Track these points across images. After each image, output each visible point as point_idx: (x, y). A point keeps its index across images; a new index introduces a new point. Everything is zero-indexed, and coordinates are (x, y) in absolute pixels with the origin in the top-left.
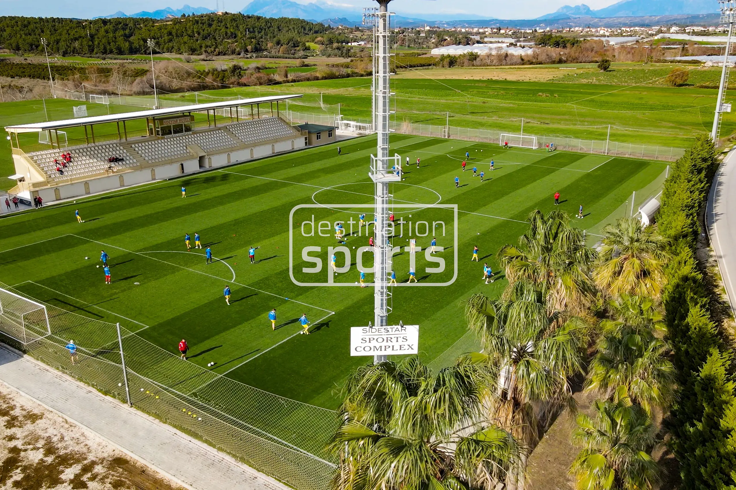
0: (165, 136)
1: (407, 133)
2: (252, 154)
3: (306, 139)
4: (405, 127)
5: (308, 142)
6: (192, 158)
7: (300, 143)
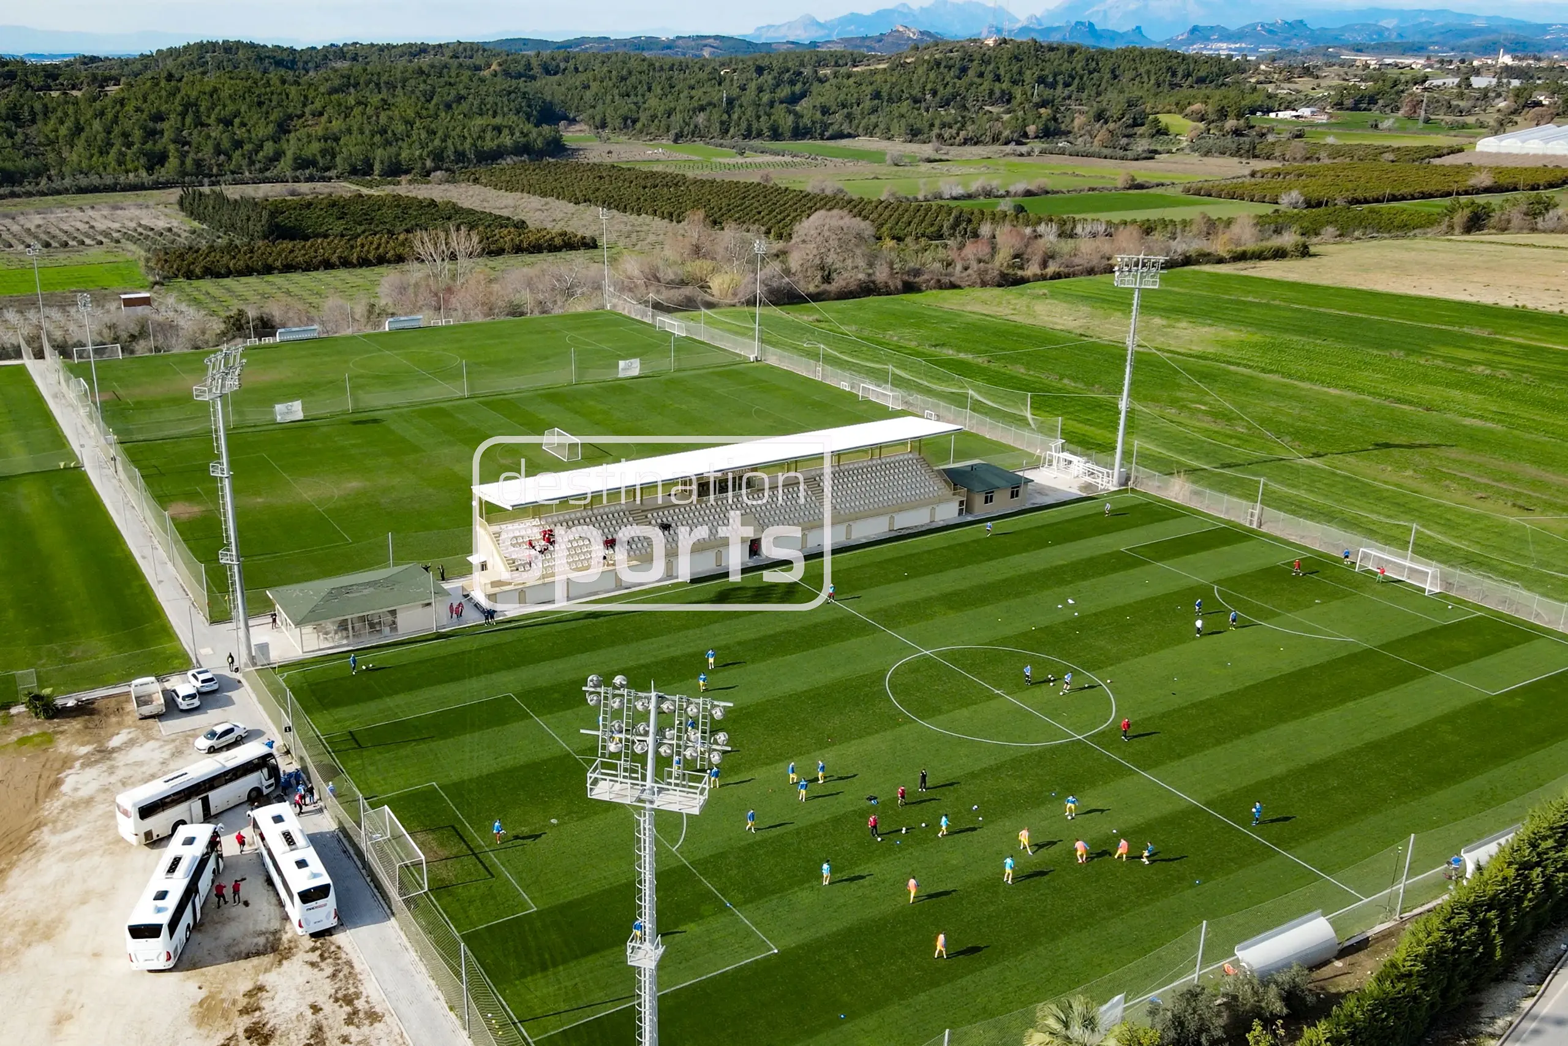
1: (1180, 500)
2: (848, 532)
3: (961, 503)
4: (1177, 488)
5: (966, 507)
7: (948, 511)
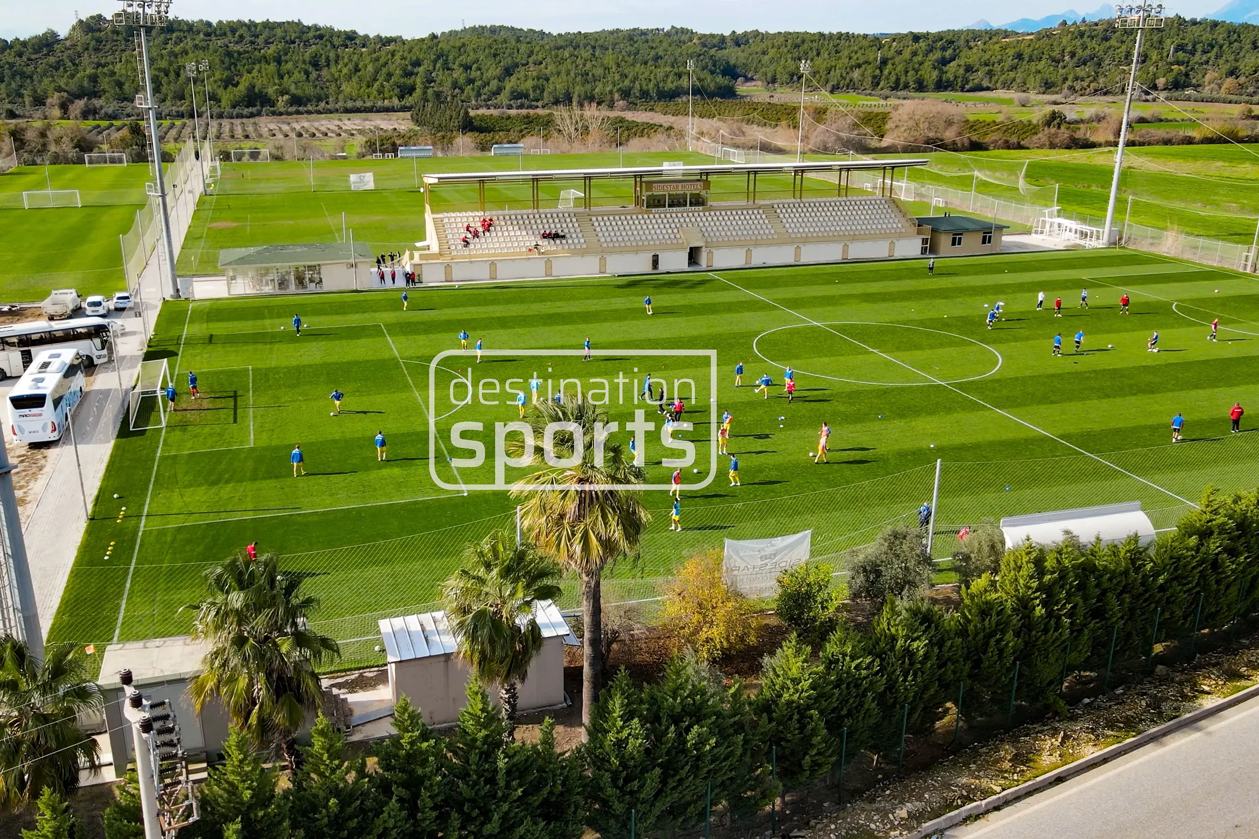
0: (653, 210)
1: (1172, 254)
2: (797, 253)
3: (925, 241)
4: (1170, 241)
5: (930, 247)
6: (677, 247)
7: (911, 247)
